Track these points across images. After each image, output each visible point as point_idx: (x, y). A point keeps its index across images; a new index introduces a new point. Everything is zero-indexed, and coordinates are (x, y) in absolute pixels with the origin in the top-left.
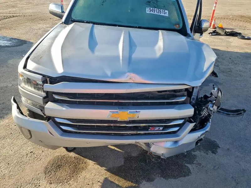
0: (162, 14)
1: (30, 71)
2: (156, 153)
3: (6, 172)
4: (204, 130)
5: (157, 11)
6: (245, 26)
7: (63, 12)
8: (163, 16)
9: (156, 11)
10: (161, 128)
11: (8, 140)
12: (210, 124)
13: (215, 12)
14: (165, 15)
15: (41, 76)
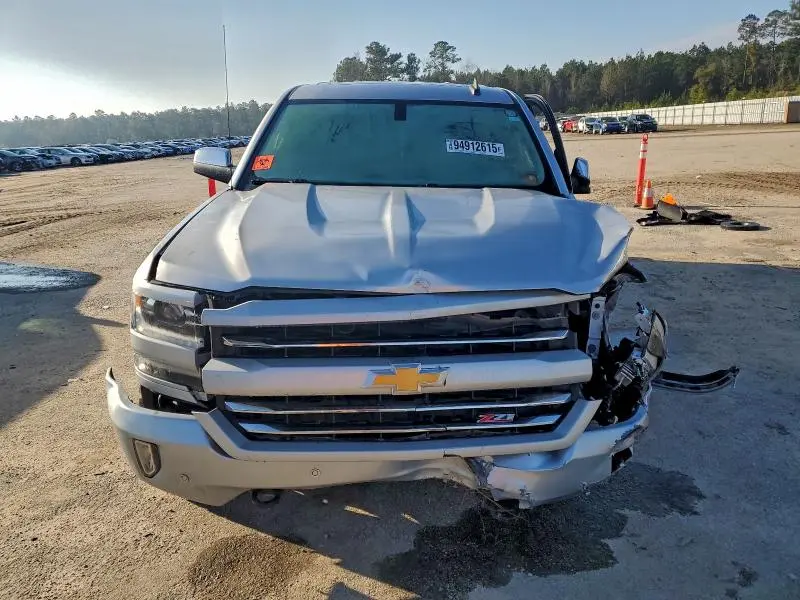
0: (488, 153)
1: (164, 284)
2: (502, 491)
3: (81, 587)
4: (631, 423)
5: (476, 146)
6: (739, 197)
7: (231, 166)
8: (491, 158)
9: (471, 146)
10: (511, 417)
11: (82, 511)
12: (647, 409)
13: (647, 168)
14: (497, 154)
15: (194, 293)
